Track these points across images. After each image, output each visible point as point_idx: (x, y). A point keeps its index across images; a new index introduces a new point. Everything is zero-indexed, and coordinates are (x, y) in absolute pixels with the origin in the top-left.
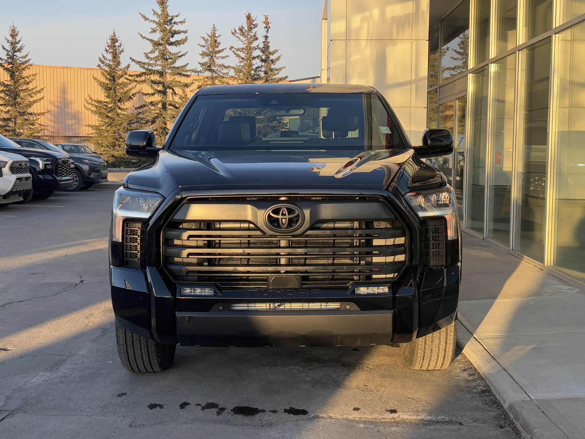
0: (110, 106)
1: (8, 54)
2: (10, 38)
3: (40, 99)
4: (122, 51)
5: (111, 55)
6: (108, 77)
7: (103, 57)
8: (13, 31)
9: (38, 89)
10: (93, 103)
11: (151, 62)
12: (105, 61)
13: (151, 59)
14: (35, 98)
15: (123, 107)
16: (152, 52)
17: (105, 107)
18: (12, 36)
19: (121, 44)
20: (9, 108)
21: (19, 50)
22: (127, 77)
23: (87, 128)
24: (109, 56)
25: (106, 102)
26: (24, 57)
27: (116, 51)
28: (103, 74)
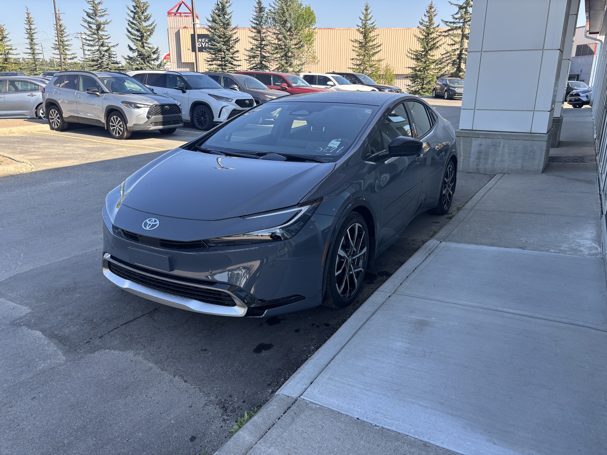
0: (423, 54)
1: (362, 22)
2: (364, 12)
3: (379, 51)
4: (435, 15)
5: (428, 18)
6: (424, 33)
7: (423, 20)
8: (367, 6)
9: (377, 45)
10: (413, 52)
12: (424, 23)
13: (456, 19)
14: (377, 50)
15: (432, 54)
16: (457, 14)
17: (420, 55)
18: (366, 10)
19: (435, 10)
20: (361, 57)
21: (369, 19)
22: (438, 33)
23: (407, 69)
24: (426, 19)
25: (420, 51)
26: (372, 24)
27: (431, 15)
28: (420, 32)
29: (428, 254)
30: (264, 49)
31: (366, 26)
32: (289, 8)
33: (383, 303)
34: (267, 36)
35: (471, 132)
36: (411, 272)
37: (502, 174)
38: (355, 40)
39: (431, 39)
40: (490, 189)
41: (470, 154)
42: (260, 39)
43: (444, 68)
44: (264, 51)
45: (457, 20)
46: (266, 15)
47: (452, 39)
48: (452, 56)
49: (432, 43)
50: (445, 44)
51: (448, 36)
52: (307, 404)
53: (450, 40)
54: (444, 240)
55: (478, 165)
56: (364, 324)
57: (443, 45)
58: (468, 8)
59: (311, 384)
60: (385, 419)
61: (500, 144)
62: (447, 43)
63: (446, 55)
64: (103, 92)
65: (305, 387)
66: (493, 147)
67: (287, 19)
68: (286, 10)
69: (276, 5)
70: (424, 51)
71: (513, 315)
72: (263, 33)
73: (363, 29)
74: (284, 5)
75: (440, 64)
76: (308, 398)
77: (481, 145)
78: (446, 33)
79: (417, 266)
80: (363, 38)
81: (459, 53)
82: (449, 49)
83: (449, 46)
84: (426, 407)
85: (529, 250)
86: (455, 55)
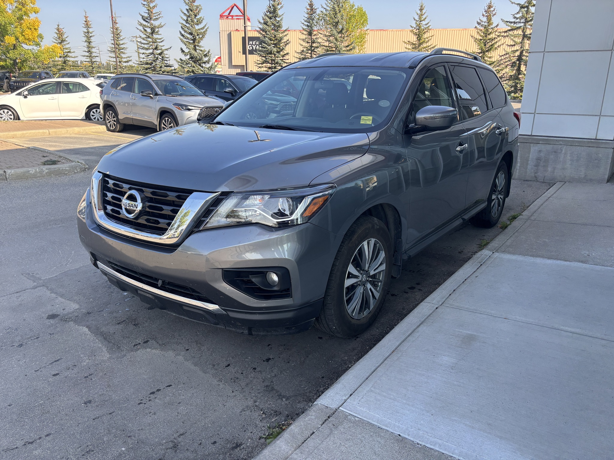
1: (416, 23)
2: (419, 12)
4: (494, 15)
6: (482, 34)
7: (480, 20)
8: (421, 6)
9: (432, 46)
11: (517, 21)
12: (482, 23)
13: (517, 18)
15: (489, 56)
16: (518, 13)
18: (421, 10)
19: (494, 9)
21: (424, 20)
22: (497, 33)
24: (485, 19)
25: (477, 53)
26: (426, 24)
27: (490, 15)
28: (478, 33)
29: (480, 265)
30: (315, 52)
31: (420, 27)
32: (341, 9)
33: (430, 315)
34: (318, 38)
35: (530, 137)
36: (461, 283)
37: (563, 183)
38: (408, 42)
39: (489, 39)
40: (549, 198)
41: (528, 161)
42: (310, 41)
43: (502, 70)
44: (315, 53)
45: (518, 20)
46: (318, 17)
47: (512, 39)
48: (512, 58)
49: (490, 44)
50: (504, 45)
51: (507, 36)
52: (346, 416)
53: (510, 40)
54: (497, 251)
55: (536, 173)
56: (409, 336)
57: (502, 46)
58: (530, 7)
59: (350, 396)
60: (428, 437)
61: (562, 150)
62: (507, 43)
63: (505, 57)
64: (156, 94)
65: (344, 398)
66: (554, 153)
67: (338, 21)
68: (338, 11)
69: (328, 6)
70: (481, 53)
71: (571, 334)
72: (314, 36)
73: (416, 30)
74: (336, 6)
75: (497, 66)
76: (348, 410)
77: (540, 151)
78: (506, 33)
79: (467, 277)
80: (416, 40)
81: (519, 54)
82: (509, 50)
83: (508, 47)
84: (473, 428)
85: (591, 264)
86: (514, 57)
